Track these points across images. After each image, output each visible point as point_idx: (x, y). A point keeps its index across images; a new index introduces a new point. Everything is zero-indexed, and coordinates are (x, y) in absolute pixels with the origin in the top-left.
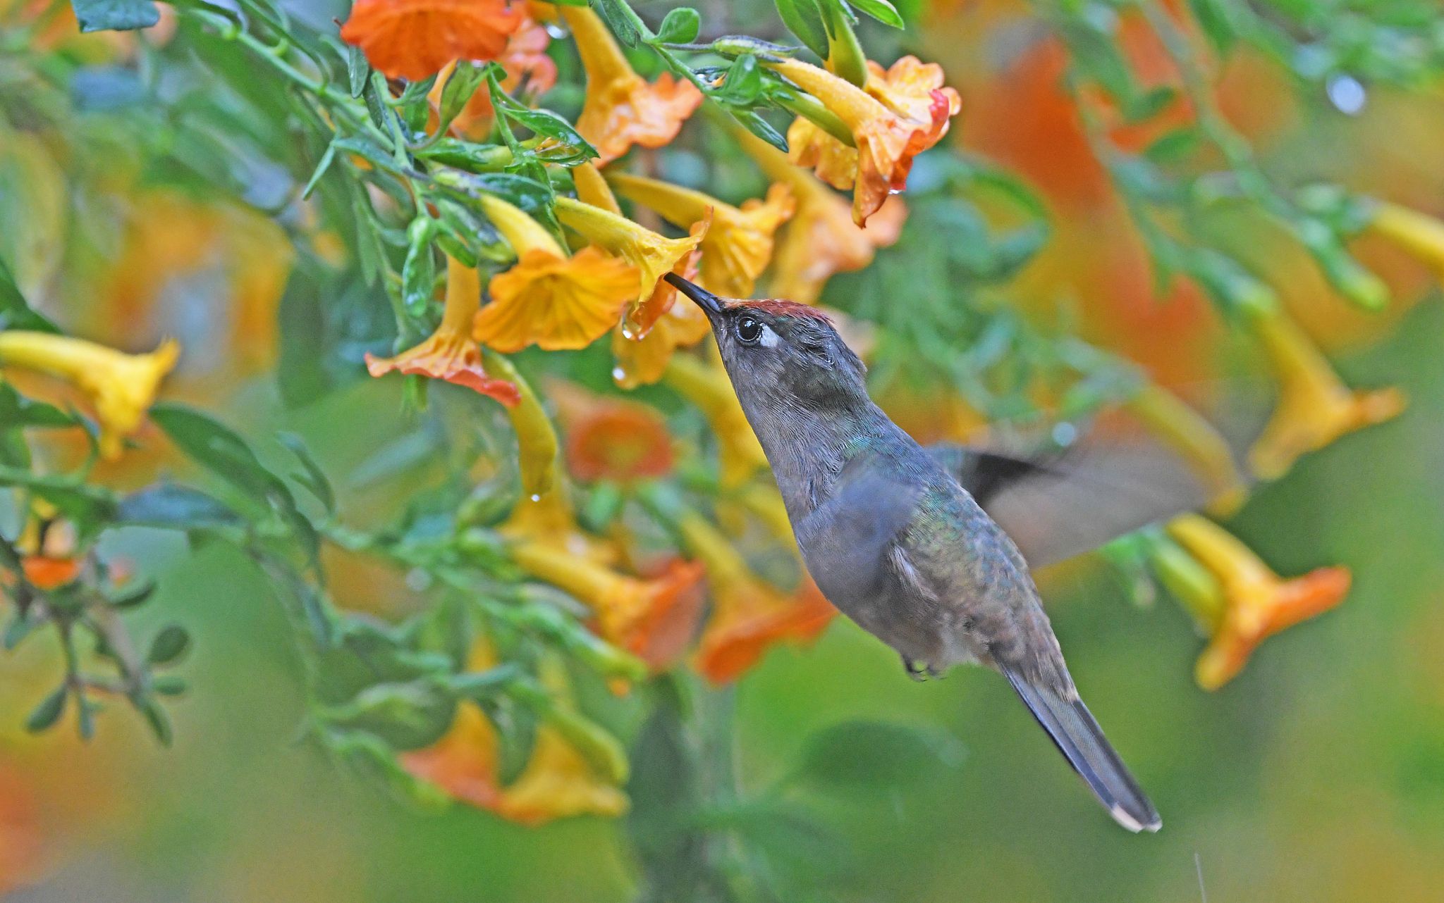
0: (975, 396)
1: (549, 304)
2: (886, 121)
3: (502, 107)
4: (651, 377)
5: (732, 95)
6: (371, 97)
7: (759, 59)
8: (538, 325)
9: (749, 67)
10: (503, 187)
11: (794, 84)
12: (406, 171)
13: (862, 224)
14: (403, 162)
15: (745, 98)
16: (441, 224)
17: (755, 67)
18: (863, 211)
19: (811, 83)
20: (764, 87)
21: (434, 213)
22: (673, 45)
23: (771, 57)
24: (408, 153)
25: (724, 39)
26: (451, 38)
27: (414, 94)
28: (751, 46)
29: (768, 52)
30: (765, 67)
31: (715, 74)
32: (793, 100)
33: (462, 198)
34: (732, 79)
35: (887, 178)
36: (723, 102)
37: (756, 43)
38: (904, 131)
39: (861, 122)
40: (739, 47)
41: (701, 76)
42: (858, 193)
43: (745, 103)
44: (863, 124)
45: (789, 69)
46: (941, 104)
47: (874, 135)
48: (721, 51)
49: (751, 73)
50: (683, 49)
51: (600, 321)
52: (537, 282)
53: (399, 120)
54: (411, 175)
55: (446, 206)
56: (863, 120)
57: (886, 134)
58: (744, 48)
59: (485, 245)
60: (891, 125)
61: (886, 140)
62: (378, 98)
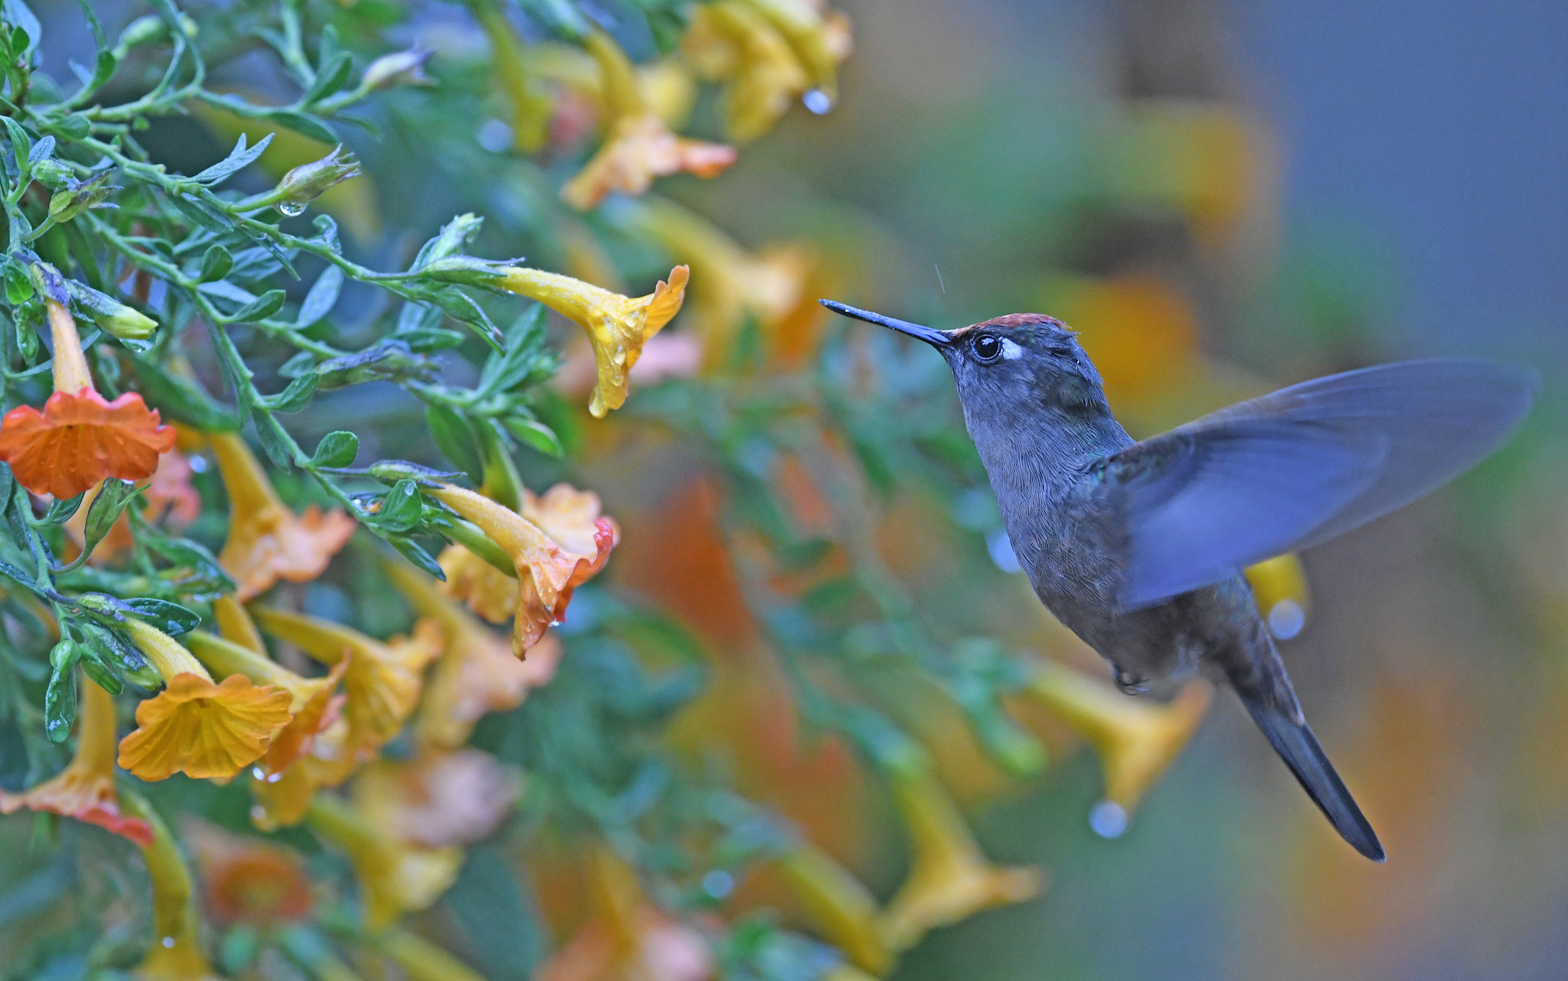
0: (625, 845)
1: (196, 731)
2: (549, 550)
3: (143, 537)
4: (291, 818)
5: (390, 521)
6: (14, 518)
7: (420, 484)
8: (185, 754)
9: (409, 493)
10: (149, 611)
11: (454, 511)
12: (49, 593)
13: (522, 658)
14: (45, 585)
15: (403, 524)
16: (85, 648)
17: (415, 491)
18: (524, 642)
19: (472, 510)
20: (423, 513)
21: (77, 637)
22: (328, 469)
23: (430, 483)
24: (51, 576)
25: (381, 464)
26: (101, 455)
27: (57, 515)
28: (410, 472)
29: (426, 478)
30: (425, 494)
31: (372, 500)
32: (452, 528)
33: (108, 622)
34: (390, 506)
35: (550, 609)
36: (380, 528)
37: (415, 468)
38: (567, 560)
39: (523, 551)
40: (397, 472)
41: (357, 502)
42: (519, 624)
43: (403, 529)
44: (525, 553)
45: (450, 496)
46: (606, 533)
47: (536, 564)
48: (378, 476)
49: (411, 497)
50: (339, 473)
51: (249, 750)
52: (185, 706)
53: (42, 542)
54: (55, 598)
55: (90, 630)
56: (525, 549)
57: (549, 563)
58: (402, 473)
59: (130, 669)
60: (554, 553)
61: (547, 568)
62: (21, 519)
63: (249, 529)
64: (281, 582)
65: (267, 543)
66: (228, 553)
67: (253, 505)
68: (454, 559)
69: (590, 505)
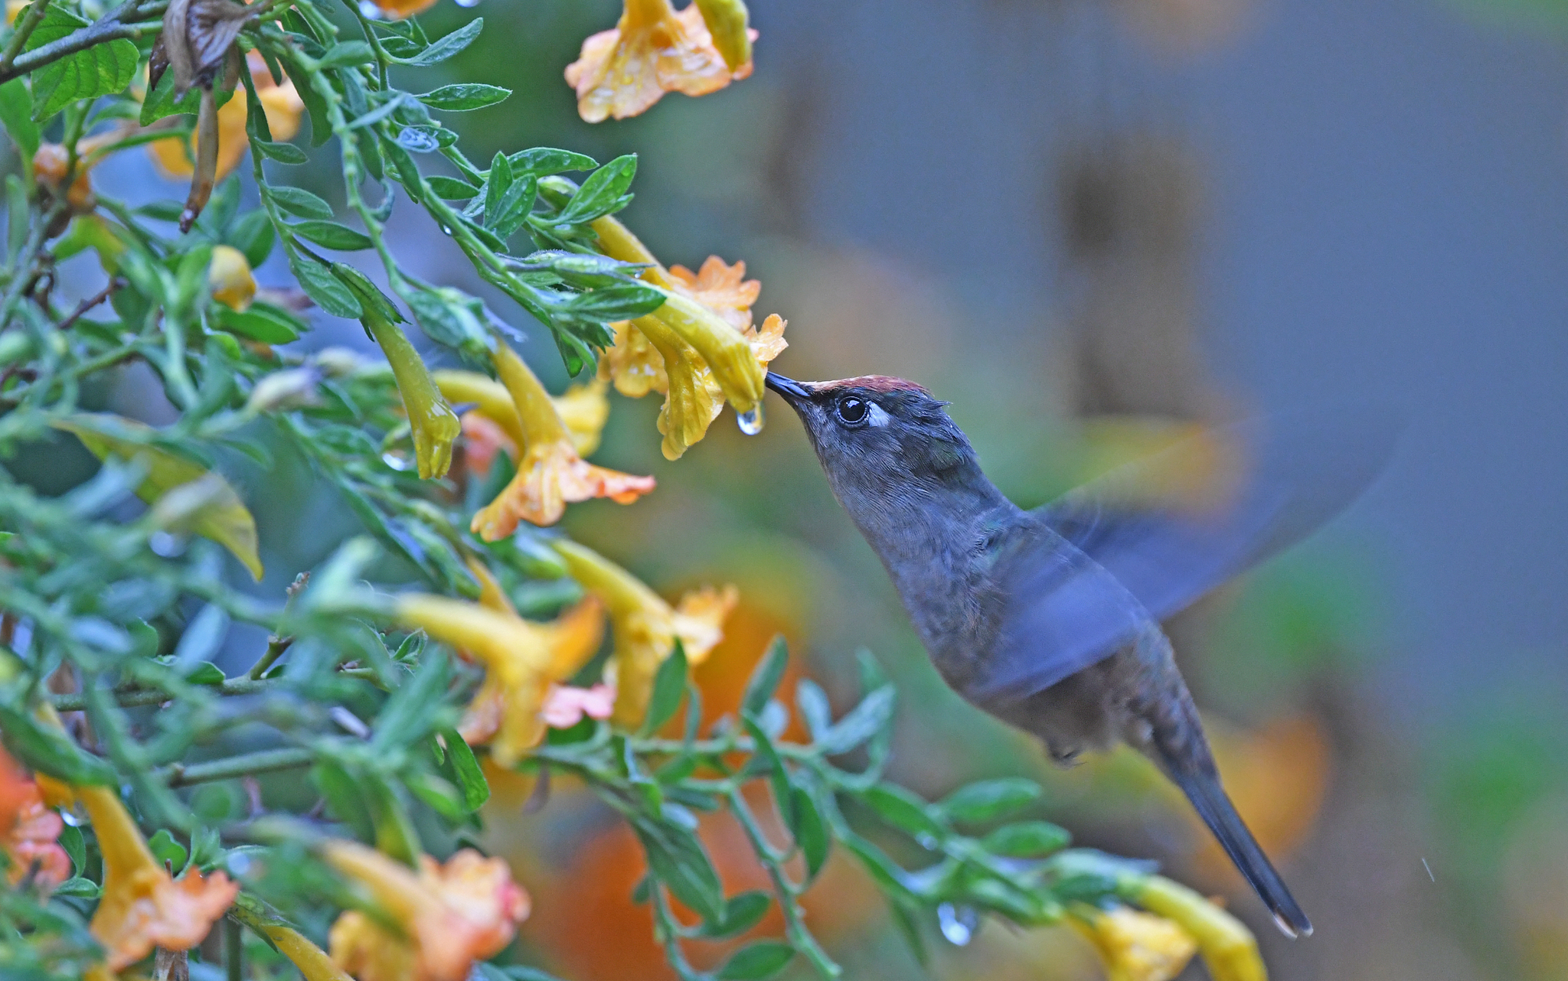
63: (124, 893)
64: (156, 950)
65: (144, 907)
66: (99, 918)
67: (127, 866)
68: (349, 930)
69: (497, 873)
